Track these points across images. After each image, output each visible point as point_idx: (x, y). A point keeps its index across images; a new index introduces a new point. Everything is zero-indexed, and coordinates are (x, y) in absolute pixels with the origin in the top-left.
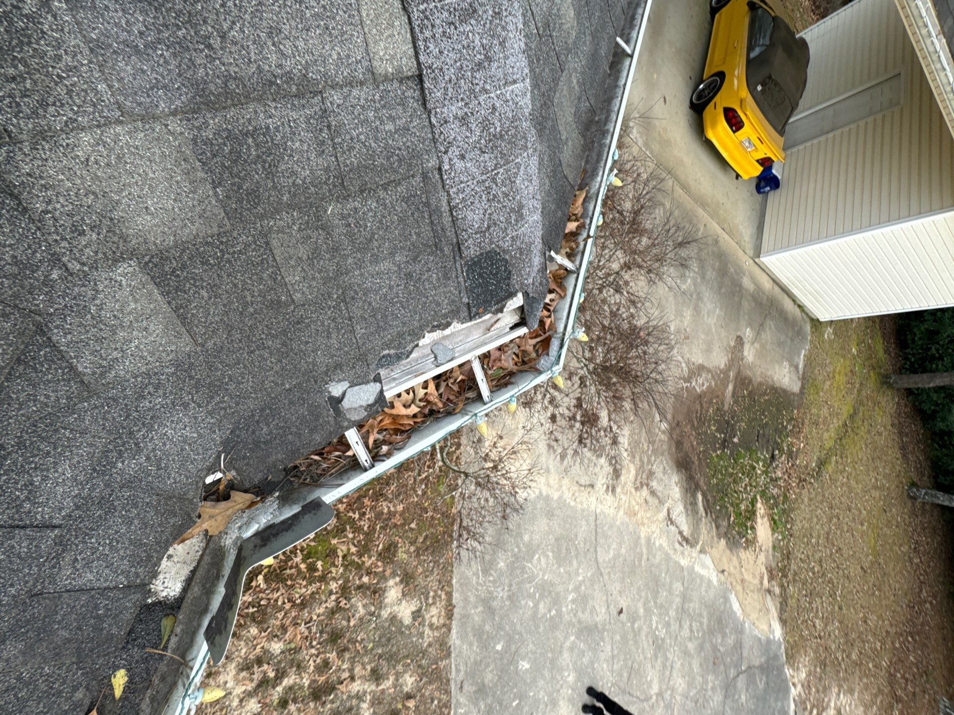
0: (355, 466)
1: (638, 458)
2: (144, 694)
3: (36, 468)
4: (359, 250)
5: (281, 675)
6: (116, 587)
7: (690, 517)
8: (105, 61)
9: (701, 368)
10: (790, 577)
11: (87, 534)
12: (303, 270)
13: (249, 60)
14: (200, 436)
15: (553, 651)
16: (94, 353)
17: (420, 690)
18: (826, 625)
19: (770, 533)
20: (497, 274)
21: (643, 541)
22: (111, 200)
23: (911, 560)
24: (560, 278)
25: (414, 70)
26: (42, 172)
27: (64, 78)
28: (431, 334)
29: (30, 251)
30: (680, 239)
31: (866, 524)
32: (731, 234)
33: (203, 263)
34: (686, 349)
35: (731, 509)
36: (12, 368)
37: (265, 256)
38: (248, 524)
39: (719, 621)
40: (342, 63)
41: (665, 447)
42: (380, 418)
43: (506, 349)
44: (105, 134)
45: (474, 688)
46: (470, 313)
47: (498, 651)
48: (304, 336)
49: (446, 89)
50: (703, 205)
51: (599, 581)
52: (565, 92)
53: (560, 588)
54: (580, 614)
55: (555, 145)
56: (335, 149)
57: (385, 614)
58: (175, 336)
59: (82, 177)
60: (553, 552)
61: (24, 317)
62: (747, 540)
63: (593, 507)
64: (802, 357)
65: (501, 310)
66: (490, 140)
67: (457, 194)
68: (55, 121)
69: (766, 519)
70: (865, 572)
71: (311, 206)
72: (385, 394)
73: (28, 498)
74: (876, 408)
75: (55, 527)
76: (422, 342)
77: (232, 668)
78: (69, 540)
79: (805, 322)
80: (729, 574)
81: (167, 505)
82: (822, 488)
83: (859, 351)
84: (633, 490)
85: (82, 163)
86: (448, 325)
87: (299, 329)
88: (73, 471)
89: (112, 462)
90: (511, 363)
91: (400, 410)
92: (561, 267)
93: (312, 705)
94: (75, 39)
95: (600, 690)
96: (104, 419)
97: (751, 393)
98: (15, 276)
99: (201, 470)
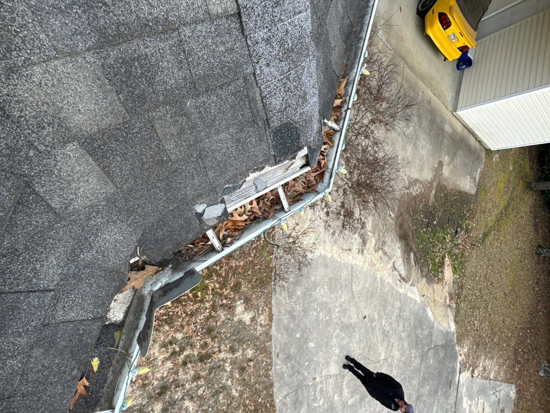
0: (212, 250)
1: (377, 234)
2: (109, 369)
3: (36, 261)
4: (207, 127)
5: (182, 350)
6: (87, 319)
7: (406, 267)
8: (42, 19)
9: (416, 181)
10: (462, 298)
11: (69, 293)
12: (175, 141)
13: (131, 11)
14: (125, 238)
15: (327, 338)
16: (60, 196)
17: (256, 357)
18: (481, 324)
19: (452, 274)
20: (291, 136)
21: (378, 280)
22: (58, 107)
23: (534, 289)
24: (331, 135)
25: (235, 10)
26: (14, 92)
27: (19, 32)
28: (253, 174)
29: (15, 140)
30: (407, 103)
31: (509, 269)
32: (439, 96)
33: (116, 141)
34: (407, 170)
35: (430, 262)
36: (16, 207)
37: (152, 134)
38: (155, 283)
39: (420, 322)
40: (189, 9)
41: (393, 227)
42: (226, 222)
43: (298, 179)
44: (49, 66)
45: (285, 356)
46: (275, 161)
47: (297, 338)
48: (179, 179)
49: (256, 21)
50: (422, 78)
51: (353, 301)
52: (333, 15)
53: (331, 305)
54: (342, 319)
55: (327, 51)
56: (189, 65)
57: (236, 319)
58: (105, 184)
59: (38, 94)
60: (327, 286)
61: (17, 179)
62: (438, 279)
63: (350, 262)
64: (478, 173)
65: (294, 158)
66: (285, 53)
67: (266, 88)
68: (17, 60)
69: (450, 267)
70: (506, 295)
71: (177, 102)
72: (228, 210)
73: (34, 277)
74: (522, 203)
75: (51, 291)
76: (248, 179)
77: (157, 346)
78: (59, 296)
79: (482, 151)
80: (427, 297)
81: (110, 275)
82: (485, 249)
83: (514, 169)
84: (374, 252)
85: (37, 85)
86: (263, 168)
87: (176, 176)
88: (57, 261)
89: (77, 255)
90: (301, 188)
91: (237, 218)
92: (331, 128)
93: (199, 364)
94: (22, 6)
95: (352, 357)
96: (70, 232)
97: (445, 195)
98: (9, 156)
99: (127, 256)
